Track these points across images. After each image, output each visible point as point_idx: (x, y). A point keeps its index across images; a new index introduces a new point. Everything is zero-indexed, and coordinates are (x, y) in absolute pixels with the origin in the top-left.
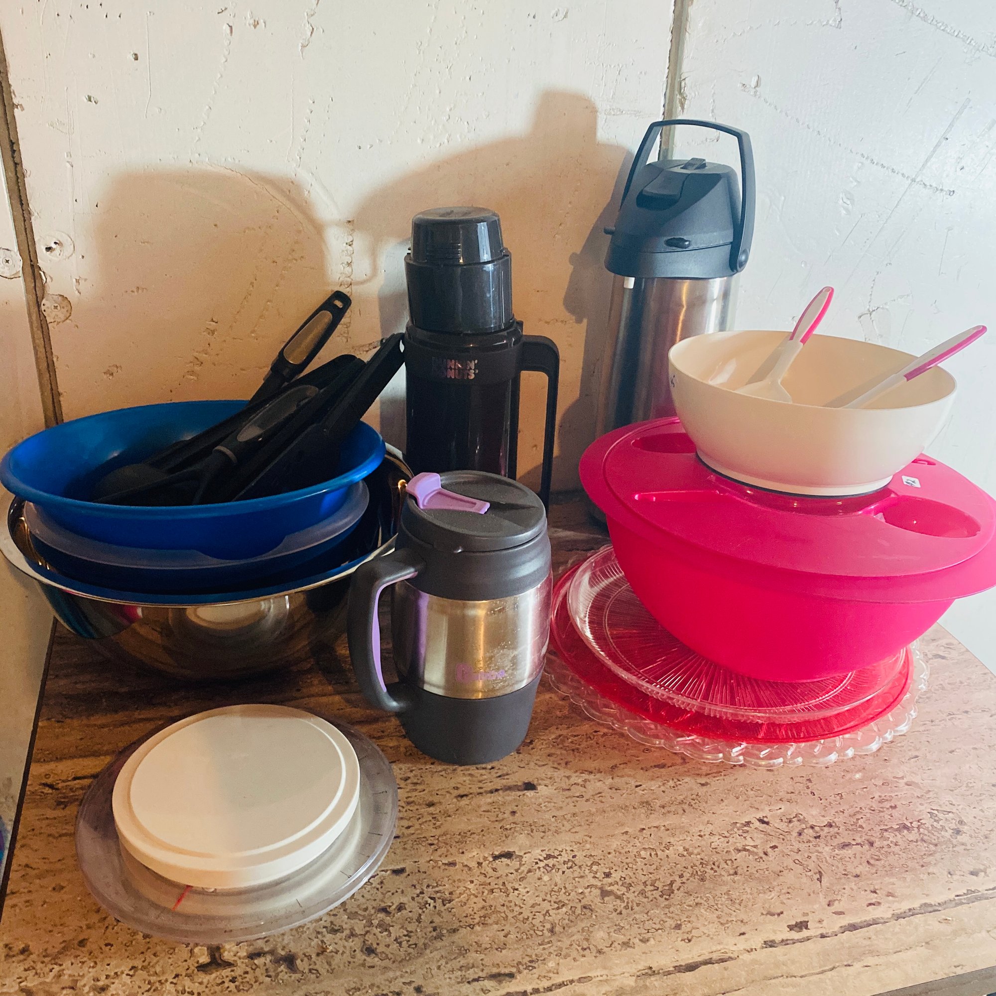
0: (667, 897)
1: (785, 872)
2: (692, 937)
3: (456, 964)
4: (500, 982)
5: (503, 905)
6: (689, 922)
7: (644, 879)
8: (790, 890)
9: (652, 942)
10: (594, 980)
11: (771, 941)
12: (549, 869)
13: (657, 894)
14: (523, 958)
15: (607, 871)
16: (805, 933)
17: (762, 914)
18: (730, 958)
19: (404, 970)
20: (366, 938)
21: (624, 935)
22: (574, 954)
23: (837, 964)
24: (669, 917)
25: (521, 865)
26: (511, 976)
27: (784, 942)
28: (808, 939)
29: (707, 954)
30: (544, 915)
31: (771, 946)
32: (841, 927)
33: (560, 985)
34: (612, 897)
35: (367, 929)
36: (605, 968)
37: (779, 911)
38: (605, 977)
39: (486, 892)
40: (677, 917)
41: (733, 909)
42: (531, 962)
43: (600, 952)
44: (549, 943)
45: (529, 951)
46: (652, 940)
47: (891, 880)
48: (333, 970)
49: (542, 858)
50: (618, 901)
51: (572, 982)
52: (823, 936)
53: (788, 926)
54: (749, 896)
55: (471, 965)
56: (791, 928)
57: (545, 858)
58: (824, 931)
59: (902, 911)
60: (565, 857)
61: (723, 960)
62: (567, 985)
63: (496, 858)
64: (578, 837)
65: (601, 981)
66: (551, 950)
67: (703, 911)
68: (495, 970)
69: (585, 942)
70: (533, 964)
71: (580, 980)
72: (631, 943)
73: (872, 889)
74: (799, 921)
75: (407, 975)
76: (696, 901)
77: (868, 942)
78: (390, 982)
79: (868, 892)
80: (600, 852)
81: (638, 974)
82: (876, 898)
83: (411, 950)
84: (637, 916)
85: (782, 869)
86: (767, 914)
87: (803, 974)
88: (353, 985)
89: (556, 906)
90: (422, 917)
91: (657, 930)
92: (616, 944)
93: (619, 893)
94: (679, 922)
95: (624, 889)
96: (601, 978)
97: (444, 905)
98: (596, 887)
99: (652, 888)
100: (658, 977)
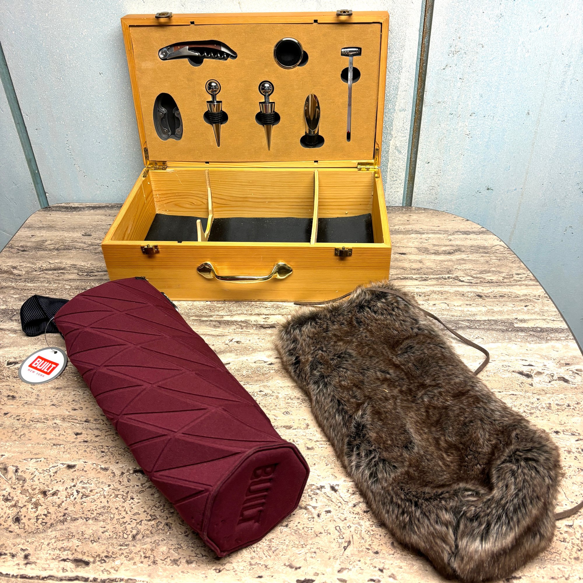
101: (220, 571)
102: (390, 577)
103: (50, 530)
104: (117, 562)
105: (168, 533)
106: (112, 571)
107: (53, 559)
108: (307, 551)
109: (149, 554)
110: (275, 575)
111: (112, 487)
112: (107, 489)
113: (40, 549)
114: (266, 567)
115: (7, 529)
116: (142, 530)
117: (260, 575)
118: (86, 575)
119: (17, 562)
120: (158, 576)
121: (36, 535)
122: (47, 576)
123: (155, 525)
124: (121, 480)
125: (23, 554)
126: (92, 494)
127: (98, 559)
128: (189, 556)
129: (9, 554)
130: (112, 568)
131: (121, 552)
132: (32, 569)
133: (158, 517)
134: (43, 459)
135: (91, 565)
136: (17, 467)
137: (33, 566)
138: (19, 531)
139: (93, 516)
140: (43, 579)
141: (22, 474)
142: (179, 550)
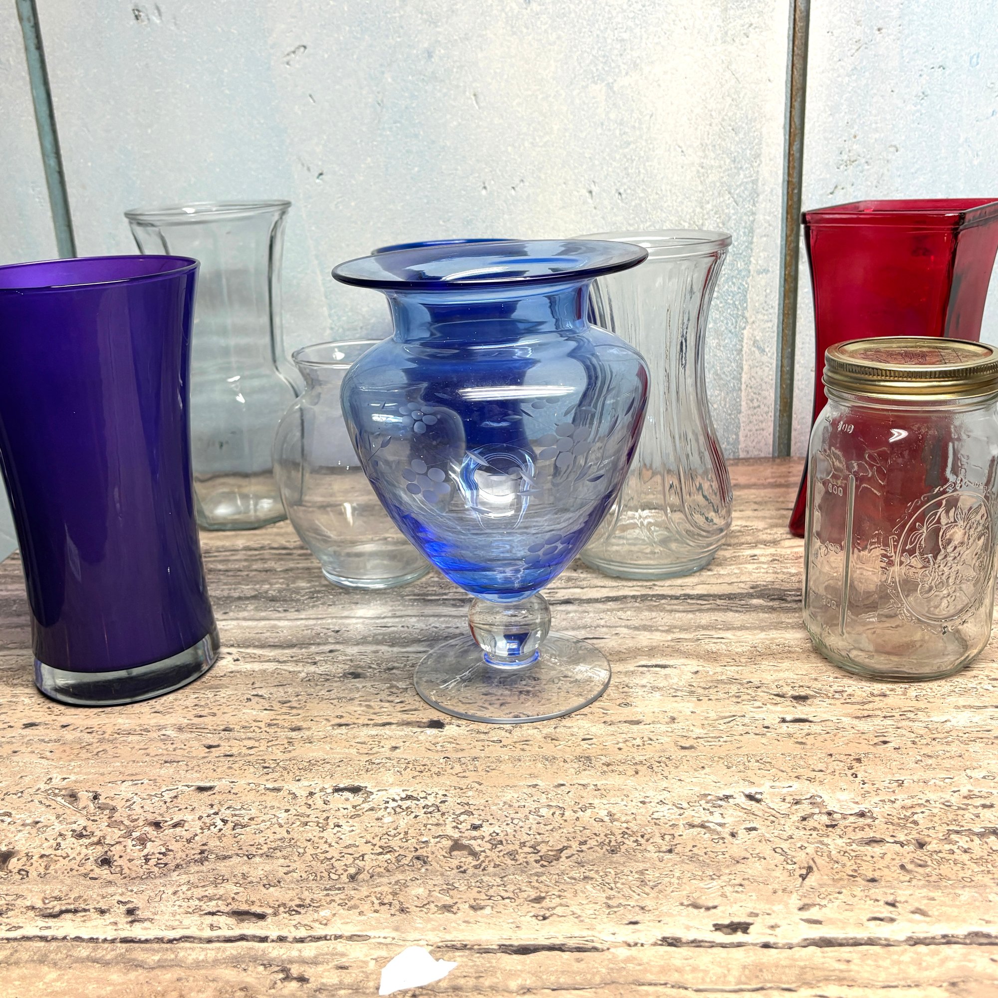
0: (545, 863)
1: (751, 860)
2: (552, 915)
3: (199, 892)
4: (242, 921)
5: (309, 841)
6: (559, 896)
7: (525, 838)
8: (745, 883)
9: (488, 910)
10: (371, 941)
11: (673, 939)
12: (398, 810)
13: (532, 858)
14: (291, 900)
15: (478, 823)
16: (739, 937)
17: (682, 904)
18: (595, 949)
19: (130, 888)
20: (112, 849)
21: (452, 897)
22: (366, 907)
23: (769, 985)
24: (533, 887)
25: (363, 802)
26: (262, 917)
27: (696, 943)
28: (739, 945)
29: (561, 938)
30: (355, 859)
31: (670, 945)
32: (806, 940)
33: (319, 939)
34: (465, 852)
35: (121, 839)
36: (397, 929)
37: (710, 904)
38: (388, 941)
39: (298, 823)
40: (544, 888)
41: (638, 891)
42: (299, 906)
43: (402, 910)
44: (339, 889)
45: (306, 895)
46: (489, 908)
47: (932, 894)
48: (45, 874)
49: (397, 798)
50: (470, 858)
51: (337, 937)
52: (766, 946)
53: (715, 925)
54: (675, 881)
55: (218, 896)
56: (718, 927)
57: (402, 799)
58: (771, 940)
59: (929, 935)
60: (431, 800)
61: (579, 950)
62: (330, 939)
63: (337, 790)
64: (463, 783)
65: (380, 943)
66: (337, 898)
67: (589, 887)
68: (244, 907)
69: (390, 897)
70: (299, 909)
71: (351, 938)
72: (455, 908)
73: (890, 899)
74: (736, 920)
75: (130, 893)
76: (587, 874)
77: (843, 966)
78: (103, 897)
79: (881, 903)
80: (483, 801)
81: (440, 944)
82: (891, 912)
83: (156, 869)
84: (485, 879)
85: (748, 855)
86: (688, 906)
87: (701, 987)
88: (56, 893)
89: (381, 850)
90: (196, 838)
91: (503, 899)
92: (432, 906)
93: (478, 849)
94: (543, 895)
95: (489, 846)
96: (383, 941)
97: (234, 829)
98: (448, 837)
99: (531, 850)
100: (467, 952)
101: (545, 918)
102: (913, 912)
103: (176, 873)
104: (324, 913)
105: (423, 870)
106: (316, 925)
107: (187, 913)
108: (724, 884)
109: (388, 898)
110: (665, 919)
111: (293, 812)
112: (283, 815)
113: (158, 899)
114: (643, 908)
115: (85, 875)
116: (367, 868)
117: (633, 920)
118: (262, 933)
119: (112, 920)
120: (416, 929)
121: (148, 882)
122: (178, 937)
123: (394, 860)
124: (310, 802)
125: (123, 908)
126: (252, 822)
127: (282, 909)
128: (475, 900)
129: (92, 910)
130: (314, 921)
131: (328, 899)
132: (146, 929)
133: (397, 849)
134: (146, 781)
135: (269, 919)
136: (96, 792)
137: (147, 924)
138: (111, 877)
139: (260, 852)
140: (170, 941)
141: (108, 801)
142: (451, 892)
